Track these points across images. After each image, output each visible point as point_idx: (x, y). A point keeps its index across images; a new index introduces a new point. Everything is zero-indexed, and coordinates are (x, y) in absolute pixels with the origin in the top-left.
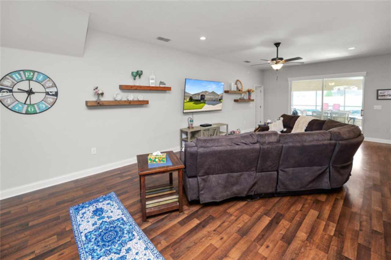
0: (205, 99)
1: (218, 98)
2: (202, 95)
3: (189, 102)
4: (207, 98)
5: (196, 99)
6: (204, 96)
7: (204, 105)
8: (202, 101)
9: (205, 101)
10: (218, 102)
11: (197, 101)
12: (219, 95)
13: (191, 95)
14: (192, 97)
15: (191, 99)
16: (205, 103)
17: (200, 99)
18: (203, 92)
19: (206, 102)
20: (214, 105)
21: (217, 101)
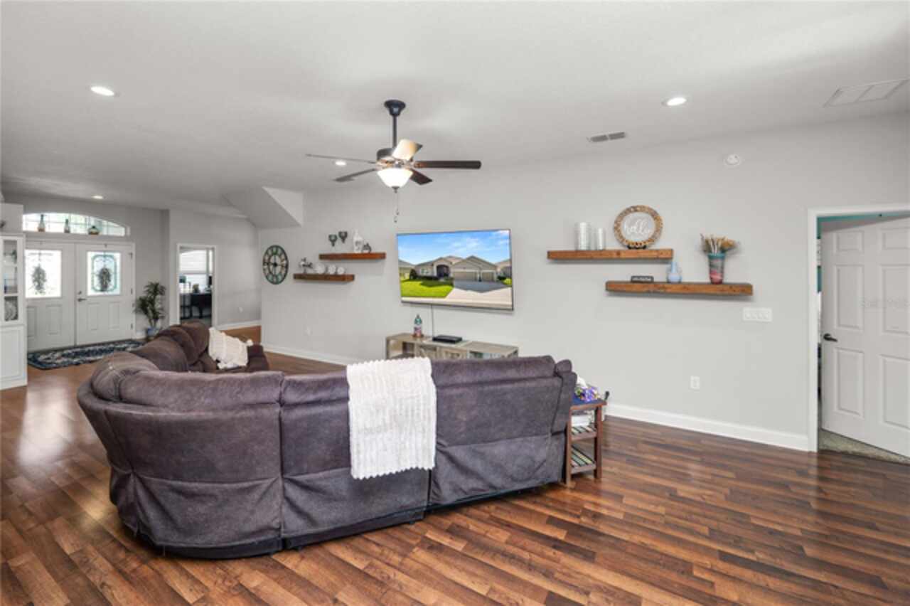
0: (451, 275)
1: (492, 273)
2: (439, 267)
3: (410, 280)
4: (454, 273)
5: (425, 274)
6: (445, 268)
7: (451, 290)
8: (442, 280)
9: (452, 279)
10: (495, 285)
11: (429, 280)
12: (495, 267)
13: (413, 267)
14: (416, 270)
15: (414, 276)
16: (452, 285)
17: (435, 274)
18: (441, 259)
19: (455, 283)
20: (481, 290)
21: (492, 280)
